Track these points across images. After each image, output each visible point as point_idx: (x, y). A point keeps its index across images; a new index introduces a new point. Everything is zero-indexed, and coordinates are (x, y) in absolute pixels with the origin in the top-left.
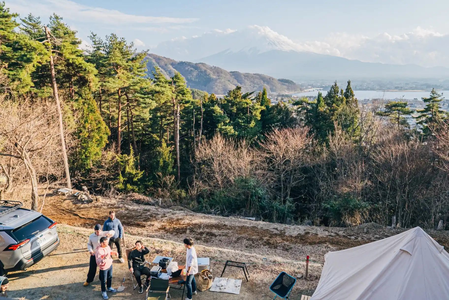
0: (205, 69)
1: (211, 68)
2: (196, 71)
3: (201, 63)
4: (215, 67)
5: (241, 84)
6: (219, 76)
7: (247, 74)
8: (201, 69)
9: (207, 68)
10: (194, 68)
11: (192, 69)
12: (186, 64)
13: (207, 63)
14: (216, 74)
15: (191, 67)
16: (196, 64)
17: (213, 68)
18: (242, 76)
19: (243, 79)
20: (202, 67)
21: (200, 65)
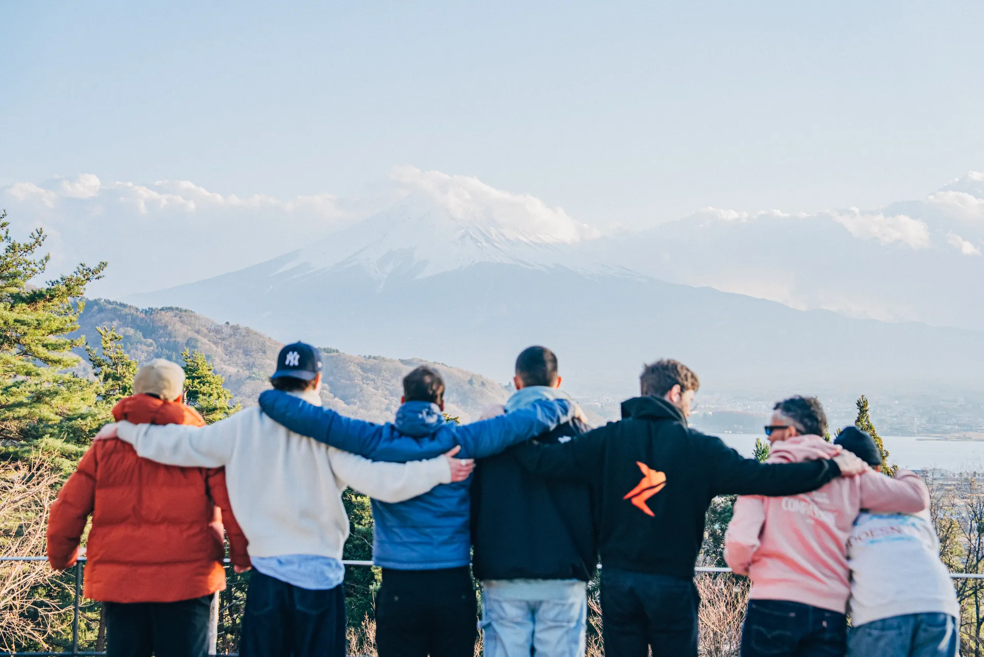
0: (191, 334)
1: (218, 331)
2: (150, 341)
3: (171, 309)
4: (236, 329)
5: (348, 404)
6: (250, 366)
7: (372, 361)
8: (170, 335)
9: (198, 332)
10: (138, 328)
11: (131, 331)
12: (101, 310)
13: (198, 312)
14: (242, 359)
15: (125, 324)
16: (150, 312)
17: (227, 331)
18: (352, 368)
19: (358, 381)
20: (178, 326)
21: (167, 317)
